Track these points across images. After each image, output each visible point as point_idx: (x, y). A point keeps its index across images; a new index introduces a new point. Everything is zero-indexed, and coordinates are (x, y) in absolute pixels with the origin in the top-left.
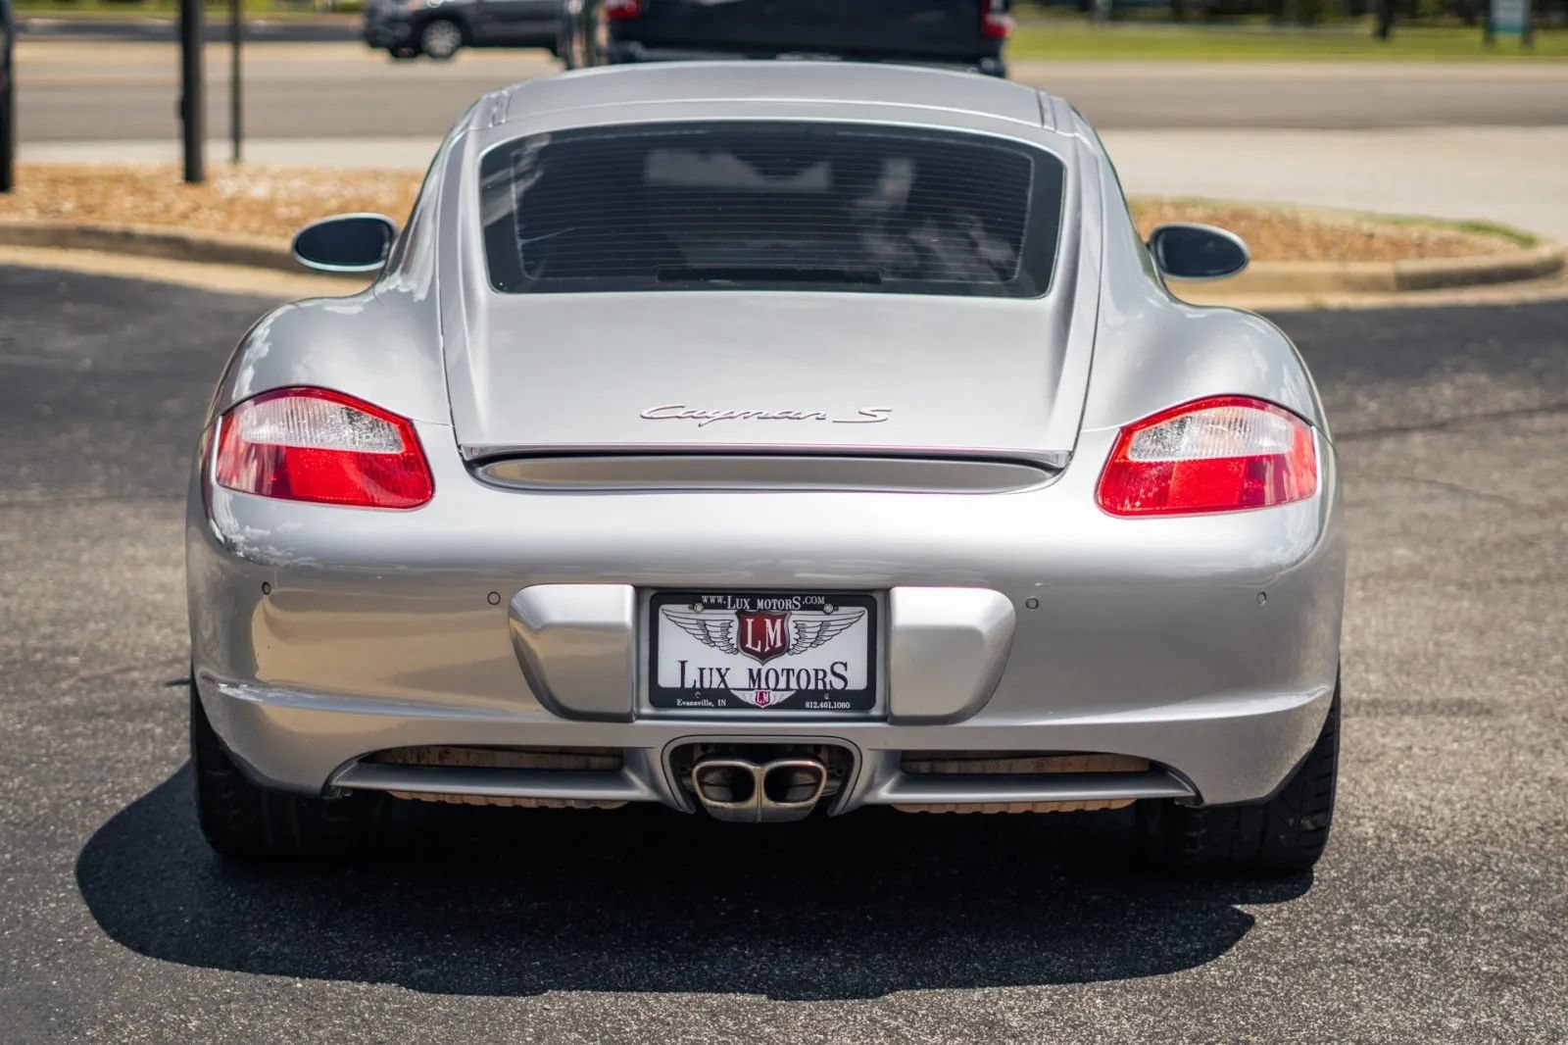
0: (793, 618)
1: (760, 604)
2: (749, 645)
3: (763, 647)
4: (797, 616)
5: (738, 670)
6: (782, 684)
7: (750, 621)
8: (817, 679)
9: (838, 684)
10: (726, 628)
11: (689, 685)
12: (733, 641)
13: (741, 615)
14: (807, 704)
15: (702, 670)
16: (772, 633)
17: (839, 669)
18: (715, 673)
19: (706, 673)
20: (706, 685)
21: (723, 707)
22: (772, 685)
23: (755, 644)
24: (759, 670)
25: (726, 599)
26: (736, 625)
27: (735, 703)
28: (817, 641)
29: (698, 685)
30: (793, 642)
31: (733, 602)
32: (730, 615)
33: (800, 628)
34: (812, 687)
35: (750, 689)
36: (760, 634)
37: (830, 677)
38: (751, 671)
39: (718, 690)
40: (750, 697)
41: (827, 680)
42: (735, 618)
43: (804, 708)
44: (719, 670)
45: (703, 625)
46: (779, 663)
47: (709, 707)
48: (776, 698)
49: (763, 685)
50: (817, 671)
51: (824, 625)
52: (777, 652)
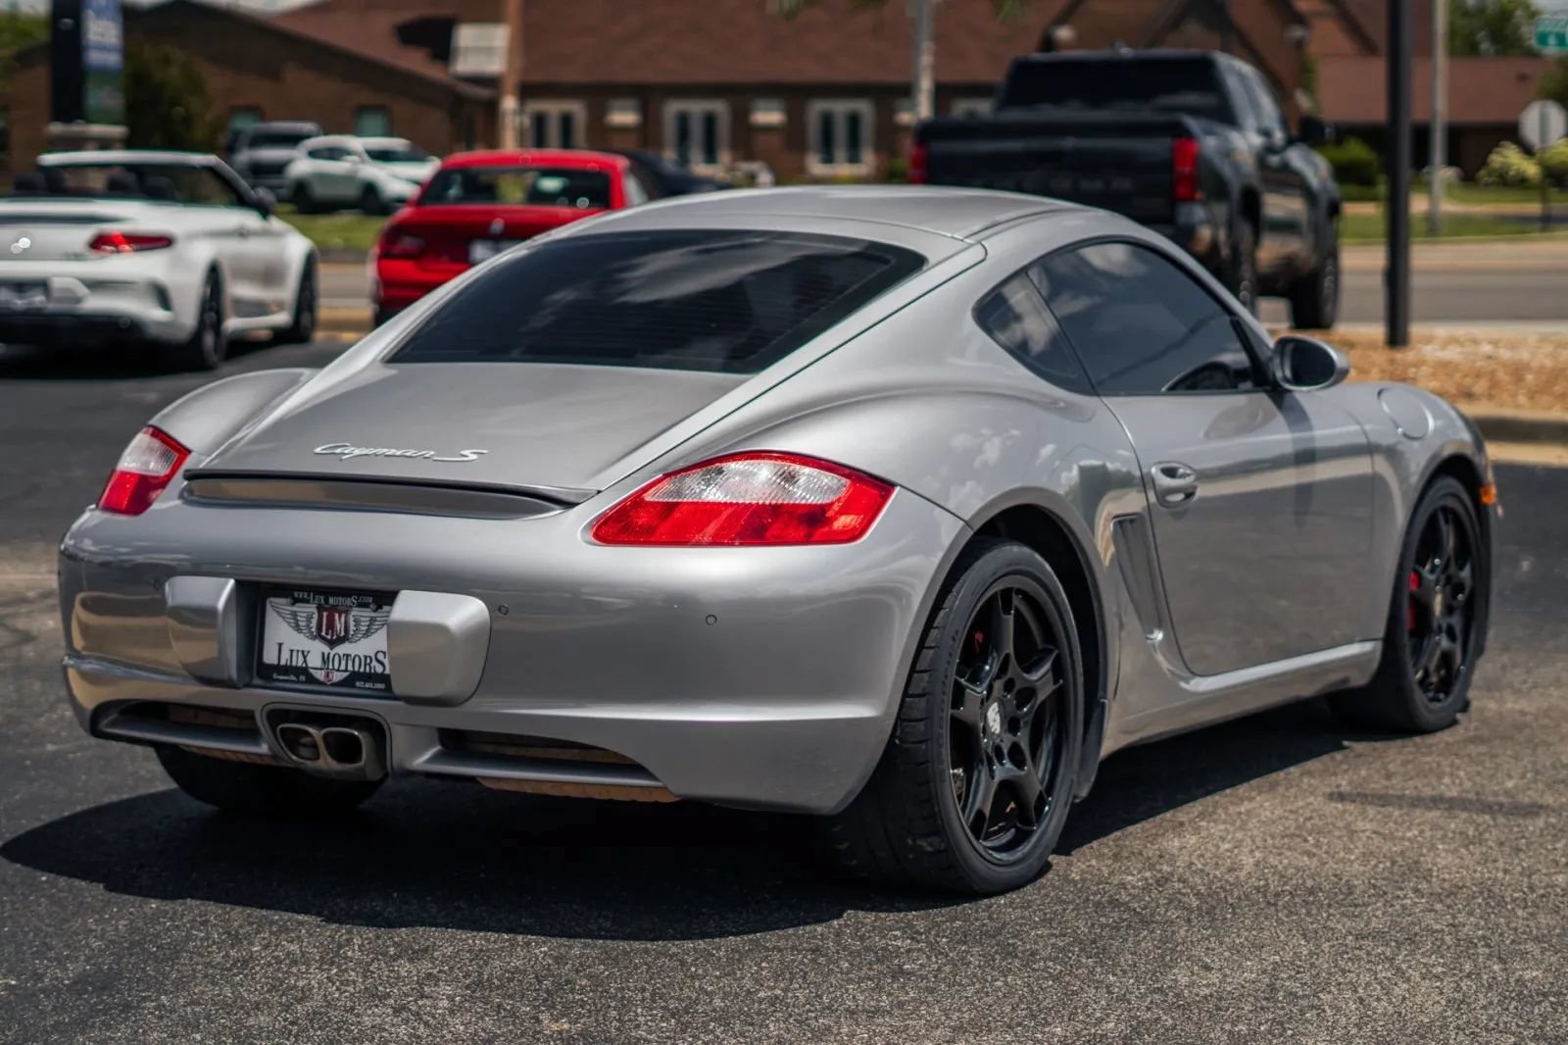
0: (353, 613)
1: (331, 600)
2: (323, 634)
3: (332, 636)
4: (355, 612)
5: (315, 653)
6: (343, 667)
7: (325, 614)
8: (365, 665)
9: (379, 669)
10: (309, 618)
11: (283, 663)
12: (313, 630)
13: (320, 608)
14: (358, 684)
15: (292, 651)
16: (339, 626)
17: (380, 657)
18: (300, 654)
19: (295, 654)
20: (294, 664)
21: (302, 682)
22: (336, 667)
23: (327, 634)
24: (329, 654)
25: (309, 595)
26: (316, 616)
27: (312, 680)
28: (367, 634)
29: (289, 664)
30: (352, 632)
31: (314, 598)
32: (312, 608)
33: (357, 622)
34: (362, 670)
35: (321, 669)
36: (331, 626)
37: (374, 663)
38: (323, 654)
39: (301, 668)
40: (320, 675)
41: (372, 665)
42: (315, 611)
43: (354, 686)
44: (303, 652)
45: (294, 615)
46: (342, 649)
47: (293, 681)
48: (337, 677)
49: (331, 667)
50: (366, 657)
51: (372, 620)
52: (341, 640)
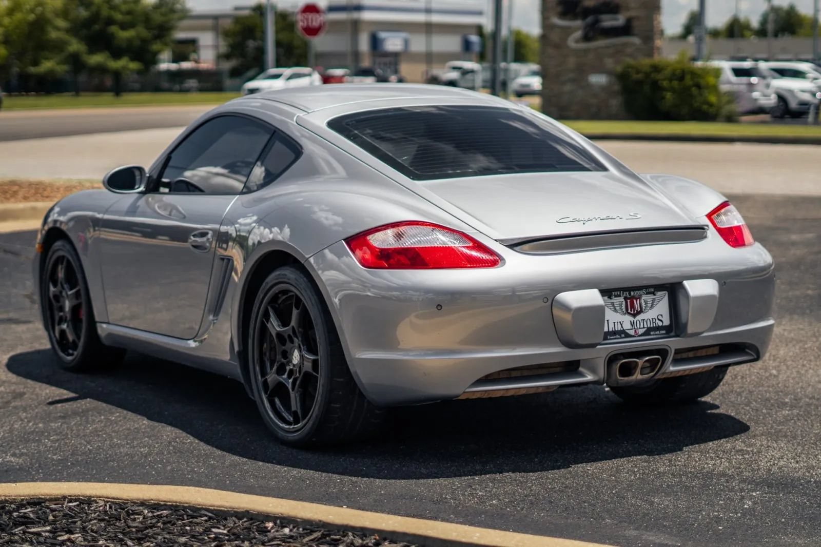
0: (643, 298)
1: (632, 293)
2: (629, 311)
3: (634, 311)
4: (644, 297)
5: (626, 321)
6: (642, 326)
7: (629, 301)
8: (653, 323)
9: (660, 324)
10: (621, 305)
11: (611, 330)
12: (624, 310)
13: (626, 299)
14: (652, 333)
15: (614, 323)
16: (637, 305)
17: (660, 317)
18: (619, 323)
19: (616, 324)
20: (616, 329)
21: (623, 338)
22: (638, 327)
23: (631, 311)
24: (634, 321)
25: (620, 293)
26: (624, 303)
27: (628, 335)
28: (652, 307)
29: (614, 330)
30: (644, 308)
31: (623, 294)
32: (621, 299)
33: (646, 302)
34: (652, 326)
35: (631, 329)
36: (633, 306)
37: (657, 321)
38: (631, 322)
39: (621, 330)
40: (632, 332)
41: (656, 322)
42: (623, 300)
43: (650, 335)
44: (620, 322)
45: (613, 304)
46: (639, 317)
47: (619, 338)
48: (641, 331)
49: (636, 327)
50: (653, 319)
51: (654, 300)
52: (639, 313)
